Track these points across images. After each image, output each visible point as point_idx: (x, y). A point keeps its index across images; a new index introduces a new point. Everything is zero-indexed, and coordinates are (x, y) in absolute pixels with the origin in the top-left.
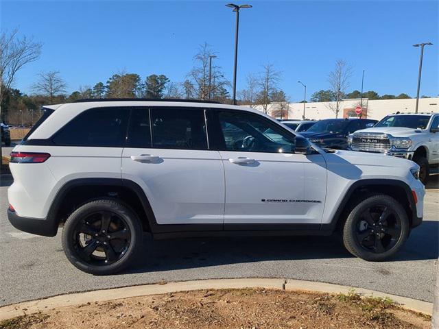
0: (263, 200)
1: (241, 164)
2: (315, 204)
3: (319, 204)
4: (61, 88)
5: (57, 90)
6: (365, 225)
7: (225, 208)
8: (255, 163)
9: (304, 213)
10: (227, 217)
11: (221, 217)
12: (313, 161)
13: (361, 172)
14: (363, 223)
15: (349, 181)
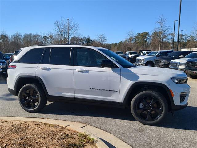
0: (90, 89)
1: (81, 72)
2: (115, 92)
3: (116, 92)
4: (105, 41)
5: (103, 41)
6: (142, 105)
7: (75, 91)
8: (87, 72)
9: (110, 96)
10: (76, 95)
11: (74, 94)
12: (114, 71)
13: (138, 78)
14: (141, 104)
15: (131, 82)
